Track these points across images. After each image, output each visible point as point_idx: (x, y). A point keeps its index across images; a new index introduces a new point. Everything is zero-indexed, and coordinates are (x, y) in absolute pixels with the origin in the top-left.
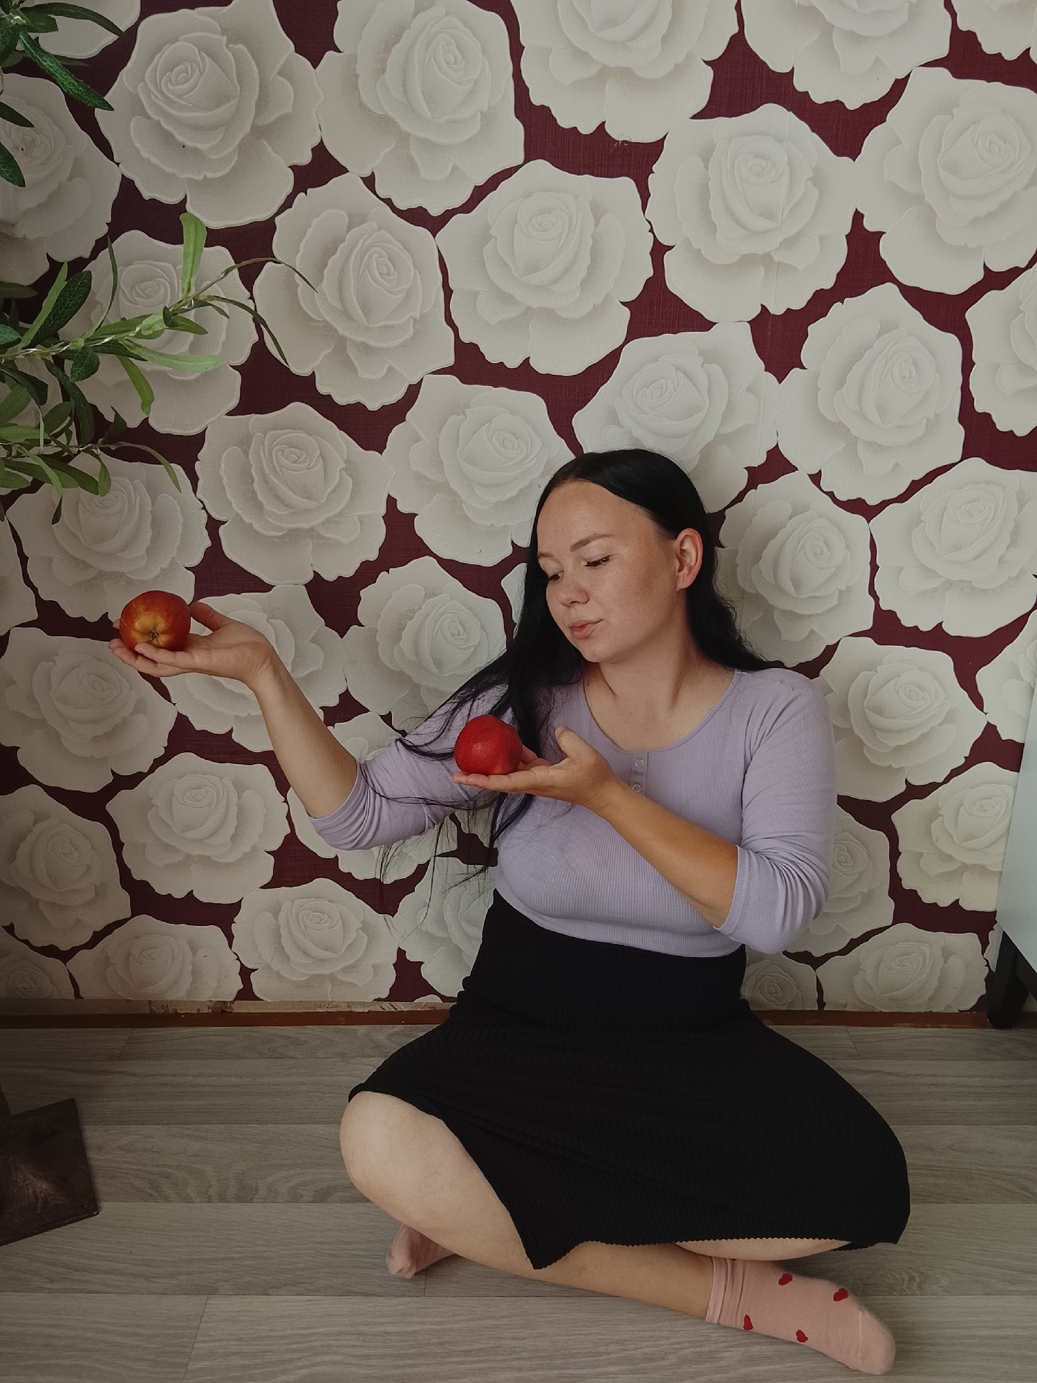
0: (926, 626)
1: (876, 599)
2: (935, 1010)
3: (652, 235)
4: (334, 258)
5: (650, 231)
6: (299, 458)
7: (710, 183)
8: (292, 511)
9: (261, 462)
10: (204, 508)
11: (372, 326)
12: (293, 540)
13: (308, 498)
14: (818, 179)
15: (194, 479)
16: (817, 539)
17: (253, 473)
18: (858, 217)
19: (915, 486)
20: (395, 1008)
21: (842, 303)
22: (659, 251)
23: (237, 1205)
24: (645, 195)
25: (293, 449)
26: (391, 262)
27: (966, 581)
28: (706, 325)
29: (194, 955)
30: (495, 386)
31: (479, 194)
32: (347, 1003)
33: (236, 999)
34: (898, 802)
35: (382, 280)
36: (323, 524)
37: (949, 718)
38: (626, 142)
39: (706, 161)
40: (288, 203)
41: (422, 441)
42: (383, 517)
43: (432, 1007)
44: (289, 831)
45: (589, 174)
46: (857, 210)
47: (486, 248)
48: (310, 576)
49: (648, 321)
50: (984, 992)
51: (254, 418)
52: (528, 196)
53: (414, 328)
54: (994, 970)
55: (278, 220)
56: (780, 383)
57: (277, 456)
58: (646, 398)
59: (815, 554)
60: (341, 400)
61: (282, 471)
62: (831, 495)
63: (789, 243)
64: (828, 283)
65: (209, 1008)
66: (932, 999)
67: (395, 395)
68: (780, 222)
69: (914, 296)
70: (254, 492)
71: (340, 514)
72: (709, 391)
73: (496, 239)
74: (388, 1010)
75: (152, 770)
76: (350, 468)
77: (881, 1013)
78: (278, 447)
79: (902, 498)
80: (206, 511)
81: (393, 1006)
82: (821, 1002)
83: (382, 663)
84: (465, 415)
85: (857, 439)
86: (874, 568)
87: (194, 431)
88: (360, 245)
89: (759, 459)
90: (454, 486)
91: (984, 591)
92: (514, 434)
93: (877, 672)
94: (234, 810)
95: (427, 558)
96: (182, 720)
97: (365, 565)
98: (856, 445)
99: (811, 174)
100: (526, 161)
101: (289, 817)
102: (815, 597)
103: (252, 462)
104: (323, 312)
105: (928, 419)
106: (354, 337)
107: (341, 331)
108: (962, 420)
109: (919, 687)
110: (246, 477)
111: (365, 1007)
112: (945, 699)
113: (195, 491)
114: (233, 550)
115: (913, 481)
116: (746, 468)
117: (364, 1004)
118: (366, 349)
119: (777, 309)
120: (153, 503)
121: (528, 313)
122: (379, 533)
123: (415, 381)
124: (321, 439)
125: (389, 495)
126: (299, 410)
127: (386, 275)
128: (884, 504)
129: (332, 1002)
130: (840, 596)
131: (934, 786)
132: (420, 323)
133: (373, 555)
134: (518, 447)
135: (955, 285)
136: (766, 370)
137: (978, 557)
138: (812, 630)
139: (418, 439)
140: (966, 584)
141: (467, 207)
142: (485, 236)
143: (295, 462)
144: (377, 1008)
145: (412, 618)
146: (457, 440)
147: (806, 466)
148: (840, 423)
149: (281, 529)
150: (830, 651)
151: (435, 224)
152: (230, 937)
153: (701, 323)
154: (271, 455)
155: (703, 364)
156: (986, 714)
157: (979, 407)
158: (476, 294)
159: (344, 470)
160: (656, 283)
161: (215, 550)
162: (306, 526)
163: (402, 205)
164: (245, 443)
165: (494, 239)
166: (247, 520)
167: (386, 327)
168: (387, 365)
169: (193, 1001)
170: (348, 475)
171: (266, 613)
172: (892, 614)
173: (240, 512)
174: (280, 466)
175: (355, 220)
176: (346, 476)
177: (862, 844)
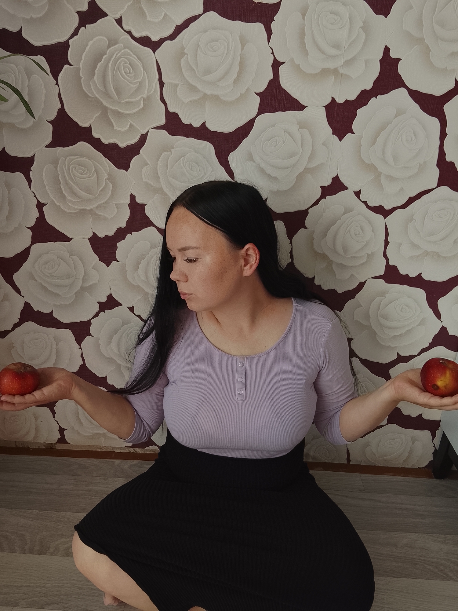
0: (413, 275)
1: (387, 260)
2: (406, 467)
3: (273, 56)
4: (100, 63)
5: (272, 53)
6: (83, 172)
7: (305, 28)
8: (81, 200)
9: (64, 173)
10: (35, 196)
11: (121, 101)
12: (82, 215)
13: (89, 194)
14: (366, 28)
15: (29, 181)
16: (357, 227)
17: (60, 179)
18: (387, 50)
19: (411, 200)
20: (135, 451)
21: (376, 98)
22: (276, 65)
23: (37, 556)
24: (269, 33)
25: (81, 167)
26: (132, 66)
27: (435, 252)
28: (301, 107)
29: (36, 420)
30: (187, 137)
31: (179, 29)
32: (112, 447)
33: (57, 442)
34: (393, 364)
35: (126, 76)
36: (97, 207)
37: (422, 323)
38: (260, 3)
39: (304, 15)
40: (76, 33)
41: (149, 165)
42: (128, 205)
43: (154, 452)
44: (82, 363)
45: (239, 20)
46: (386, 45)
47: (183, 59)
48: (91, 235)
49: (269, 104)
50: (432, 459)
51: (59, 149)
52: (205, 31)
53: (143, 103)
54: (437, 449)
55: (70, 42)
56: (340, 141)
57: (72, 171)
58: (268, 146)
59: (355, 234)
60: (105, 141)
61: (75, 178)
62: (365, 203)
63: (348, 63)
64: (369, 86)
65: (44, 446)
66: (404, 461)
67: (134, 140)
68: (344, 51)
69: (416, 96)
70: (61, 189)
71: (106, 203)
72: (302, 144)
73: (188, 55)
74: (132, 452)
75: (13, 329)
76: (111, 178)
77: (379, 466)
78: (73, 165)
79: (404, 206)
80: (36, 198)
81: (134, 450)
82: (348, 460)
83: (129, 281)
84: (171, 152)
85: (381, 173)
86: (387, 243)
87: (28, 155)
88: (114, 57)
89: (327, 182)
90: (165, 190)
91: (445, 258)
92: (197, 163)
93: (385, 297)
94: (54, 351)
95: (152, 227)
96: (27, 305)
97: (119, 230)
98: (380, 177)
99: (362, 25)
100: (205, 11)
101: (82, 356)
102: (354, 257)
103: (59, 173)
104: (95, 93)
105: (420, 164)
106: (111, 107)
107: (105, 103)
108: (438, 165)
109: (407, 306)
110: (56, 181)
111: (121, 450)
112: (421, 313)
113: (30, 187)
114: (51, 219)
115: (410, 197)
116: (320, 187)
117: (120, 448)
118: (118, 114)
119: (340, 100)
120: (9, 193)
121: (205, 97)
122: (126, 214)
123: (144, 132)
124: (95, 162)
125: (131, 193)
126: (82, 146)
127: (128, 74)
128: (394, 209)
129: (104, 447)
130: (368, 257)
131: (412, 357)
132: (147, 100)
133: (123, 225)
134: (199, 171)
135: (438, 90)
136: (333, 134)
137: (443, 239)
138: (352, 274)
139: (146, 164)
140: (435, 254)
141: (172, 37)
142: (182, 54)
143: (81, 174)
144: (127, 451)
145: (144, 259)
146: (167, 165)
147: (352, 187)
148: (372, 165)
149: (75, 209)
150: (361, 285)
151: (155, 46)
152: (54, 413)
153: (298, 106)
154: (69, 169)
155: (299, 130)
156: (442, 321)
157: (448, 158)
158: (177, 86)
159: (107, 179)
160: (275, 83)
161: (41, 219)
162: (88, 208)
163: (137, 35)
164: (55, 162)
165: (186, 55)
166: (58, 204)
167: (128, 102)
168: (129, 123)
169: (36, 442)
170: (110, 182)
171: (68, 252)
172: (395, 267)
173: (53, 199)
174: (74, 175)
175: (112, 42)
176: (108, 182)
177: (373, 384)
